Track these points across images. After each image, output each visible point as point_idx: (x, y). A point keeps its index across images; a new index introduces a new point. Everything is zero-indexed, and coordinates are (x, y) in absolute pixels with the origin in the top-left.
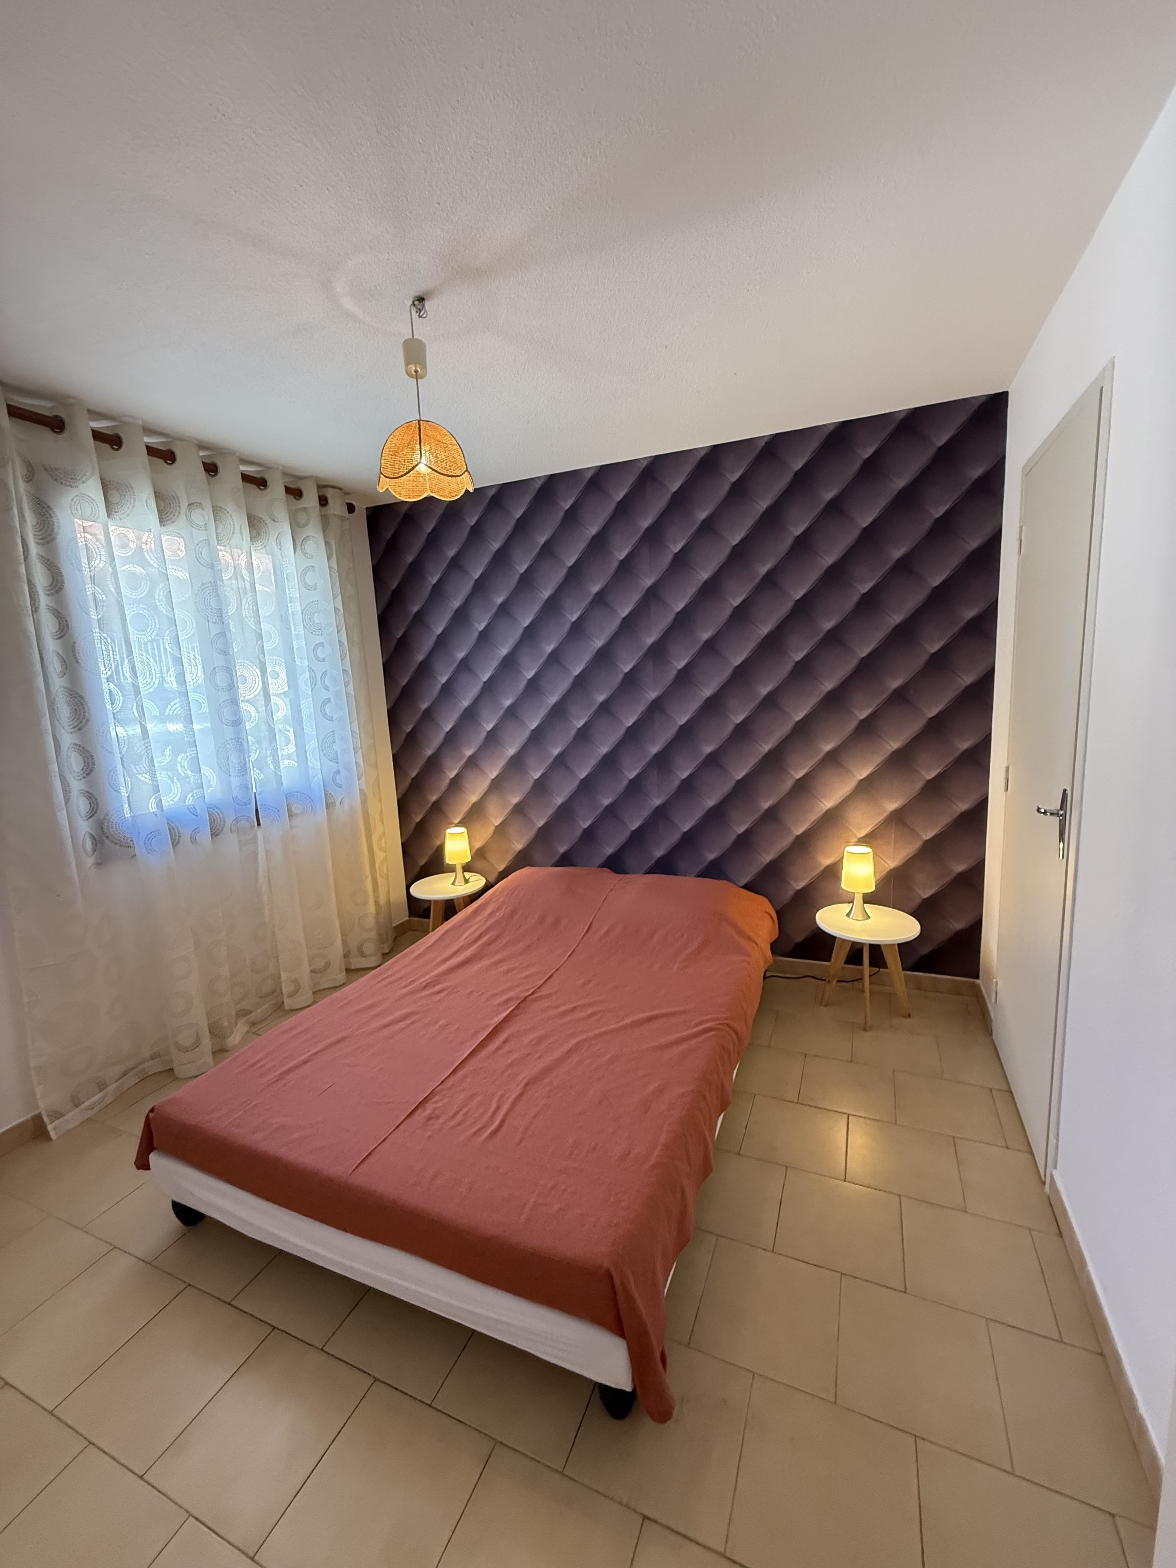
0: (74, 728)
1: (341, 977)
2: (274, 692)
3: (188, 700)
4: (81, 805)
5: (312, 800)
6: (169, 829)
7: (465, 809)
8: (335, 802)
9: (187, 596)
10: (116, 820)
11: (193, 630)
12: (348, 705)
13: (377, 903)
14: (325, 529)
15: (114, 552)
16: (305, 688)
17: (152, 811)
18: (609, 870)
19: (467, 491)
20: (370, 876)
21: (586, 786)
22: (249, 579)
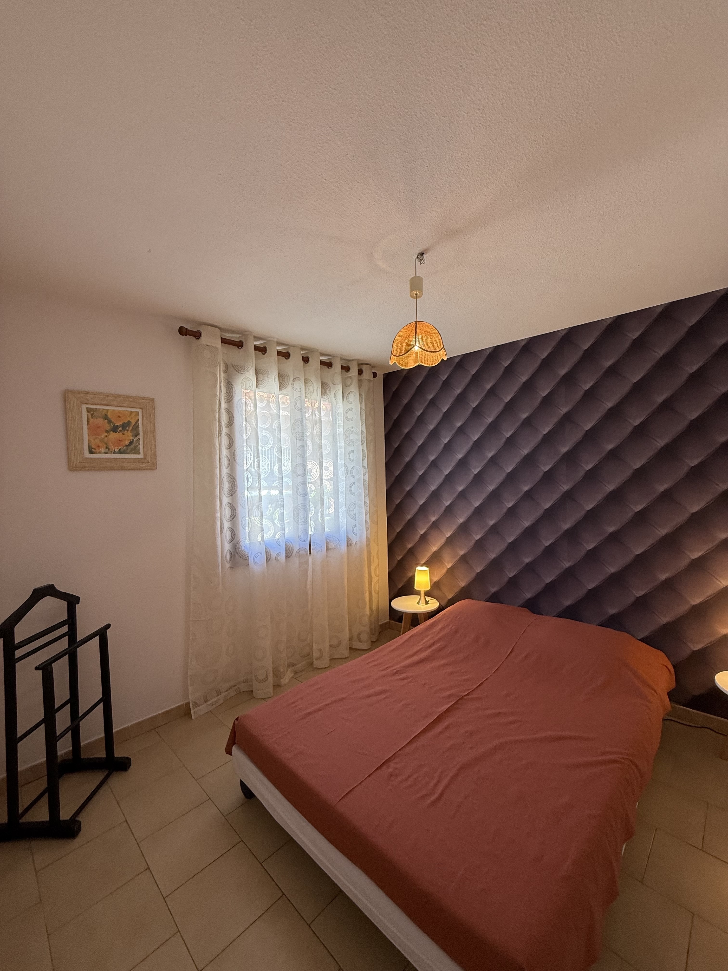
0: (229, 494)
1: (346, 653)
2: (325, 478)
3: (282, 482)
4: (227, 535)
5: (340, 542)
6: (266, 552)
7: (429, 555)
8: (352, 544)
9: (288, 426)
10: (242, 544)
11: (289, 444)
12: (364, 486)
13: (371, 609)
14: (360, 388)
15: (257, 404)
16: (342, 477)
17: (258, 541)
18: (528, 610)
19: (443, 360)
20: (368, 591)
21: (512, 547)
22: (318, 416)
